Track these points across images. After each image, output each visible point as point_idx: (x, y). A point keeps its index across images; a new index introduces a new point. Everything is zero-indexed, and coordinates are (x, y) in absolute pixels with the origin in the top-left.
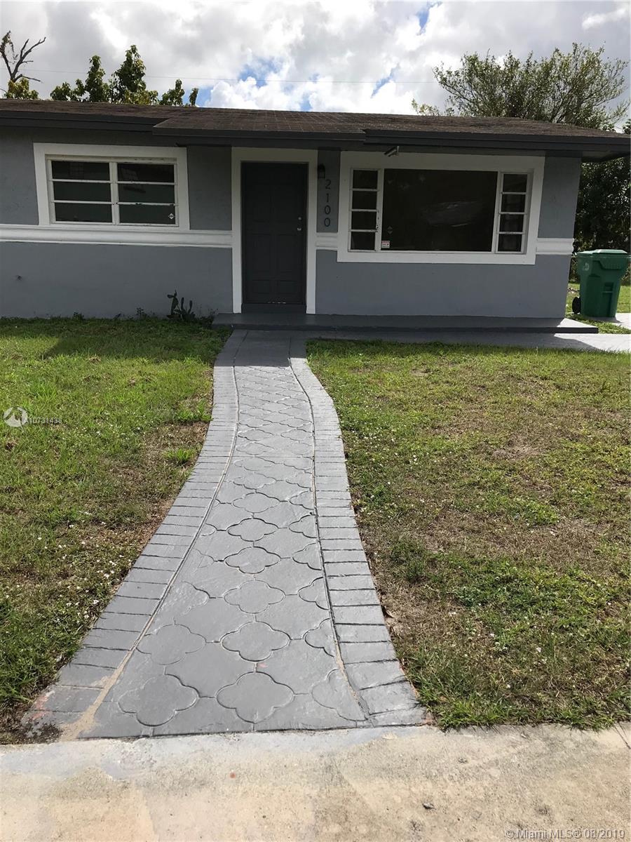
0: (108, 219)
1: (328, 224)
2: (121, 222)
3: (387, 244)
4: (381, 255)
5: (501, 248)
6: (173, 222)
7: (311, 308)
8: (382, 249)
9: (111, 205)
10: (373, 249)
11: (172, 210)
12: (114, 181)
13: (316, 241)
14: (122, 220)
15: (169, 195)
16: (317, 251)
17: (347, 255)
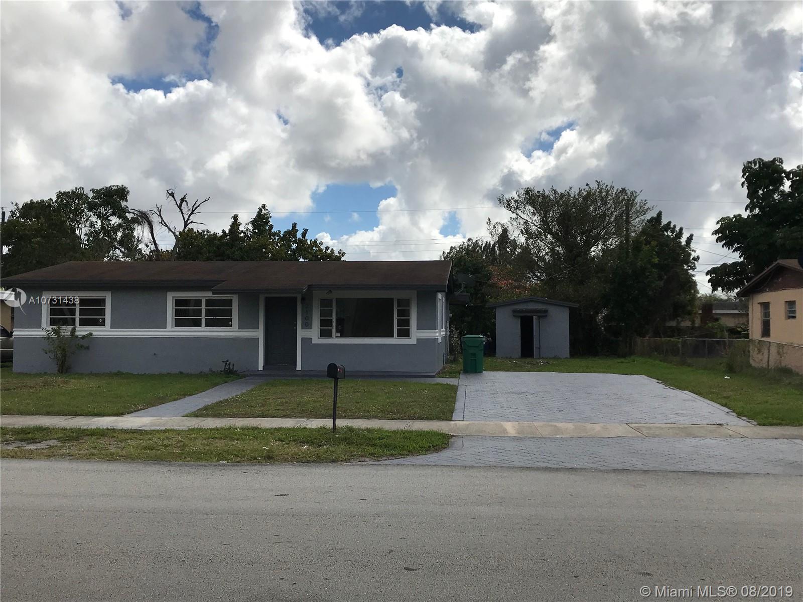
0: (200, 325)
1: (307, 325)
2: (206, 326)
3: (339, 334)
4: (336, 340)
5: (399, 335)
6: (231, 326)
7: (299, 367)
8: (336, 337)
9: (201, 319)
10: (332, 337)
11: (231, 320)
12: (203, 308)
13: (301, 333)
14: (207, 325)
15: (230, 313)
16: (302, 338)
17: (317, 340)
